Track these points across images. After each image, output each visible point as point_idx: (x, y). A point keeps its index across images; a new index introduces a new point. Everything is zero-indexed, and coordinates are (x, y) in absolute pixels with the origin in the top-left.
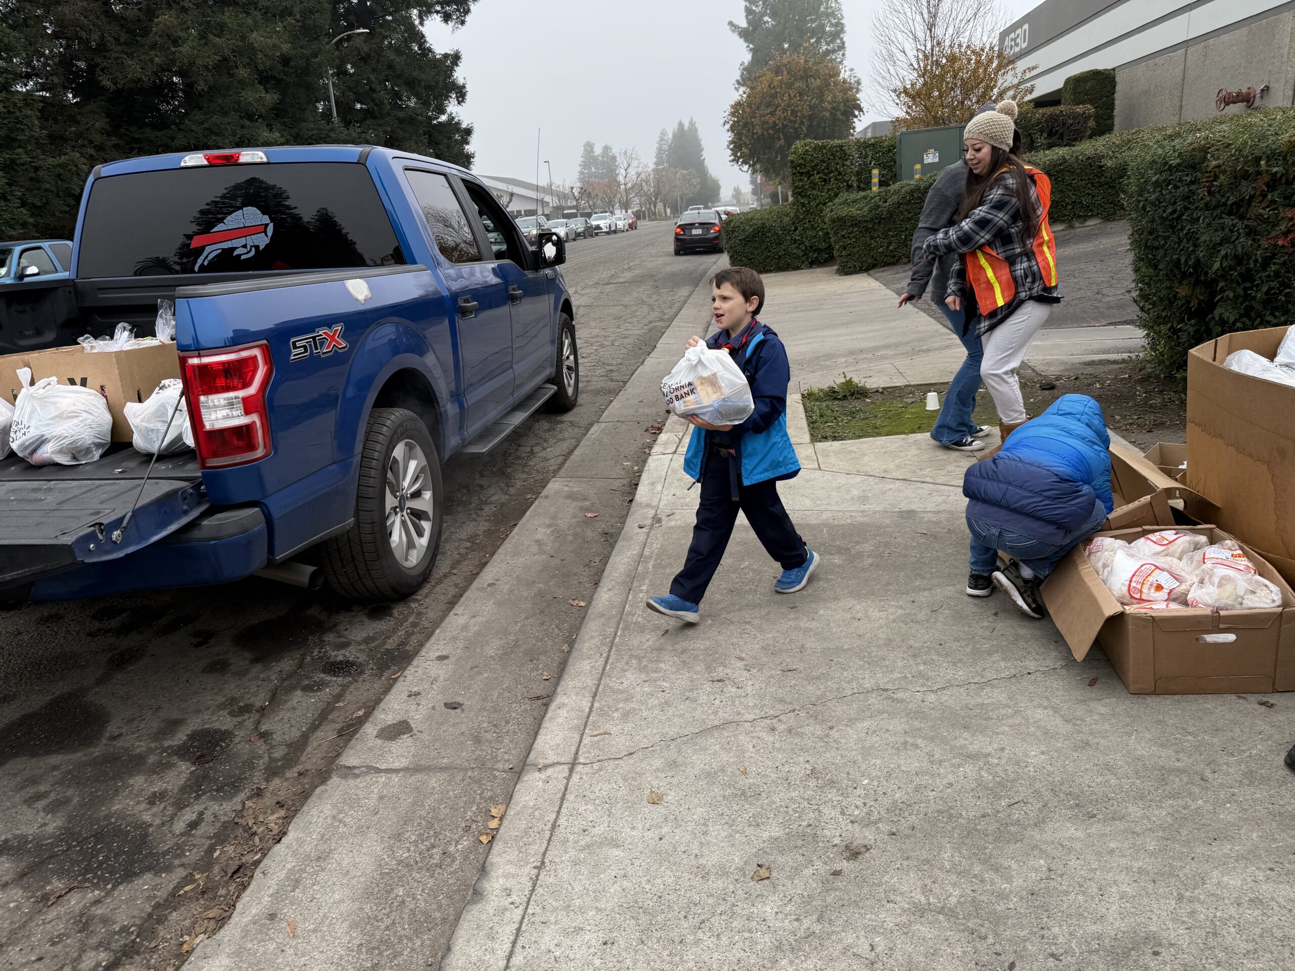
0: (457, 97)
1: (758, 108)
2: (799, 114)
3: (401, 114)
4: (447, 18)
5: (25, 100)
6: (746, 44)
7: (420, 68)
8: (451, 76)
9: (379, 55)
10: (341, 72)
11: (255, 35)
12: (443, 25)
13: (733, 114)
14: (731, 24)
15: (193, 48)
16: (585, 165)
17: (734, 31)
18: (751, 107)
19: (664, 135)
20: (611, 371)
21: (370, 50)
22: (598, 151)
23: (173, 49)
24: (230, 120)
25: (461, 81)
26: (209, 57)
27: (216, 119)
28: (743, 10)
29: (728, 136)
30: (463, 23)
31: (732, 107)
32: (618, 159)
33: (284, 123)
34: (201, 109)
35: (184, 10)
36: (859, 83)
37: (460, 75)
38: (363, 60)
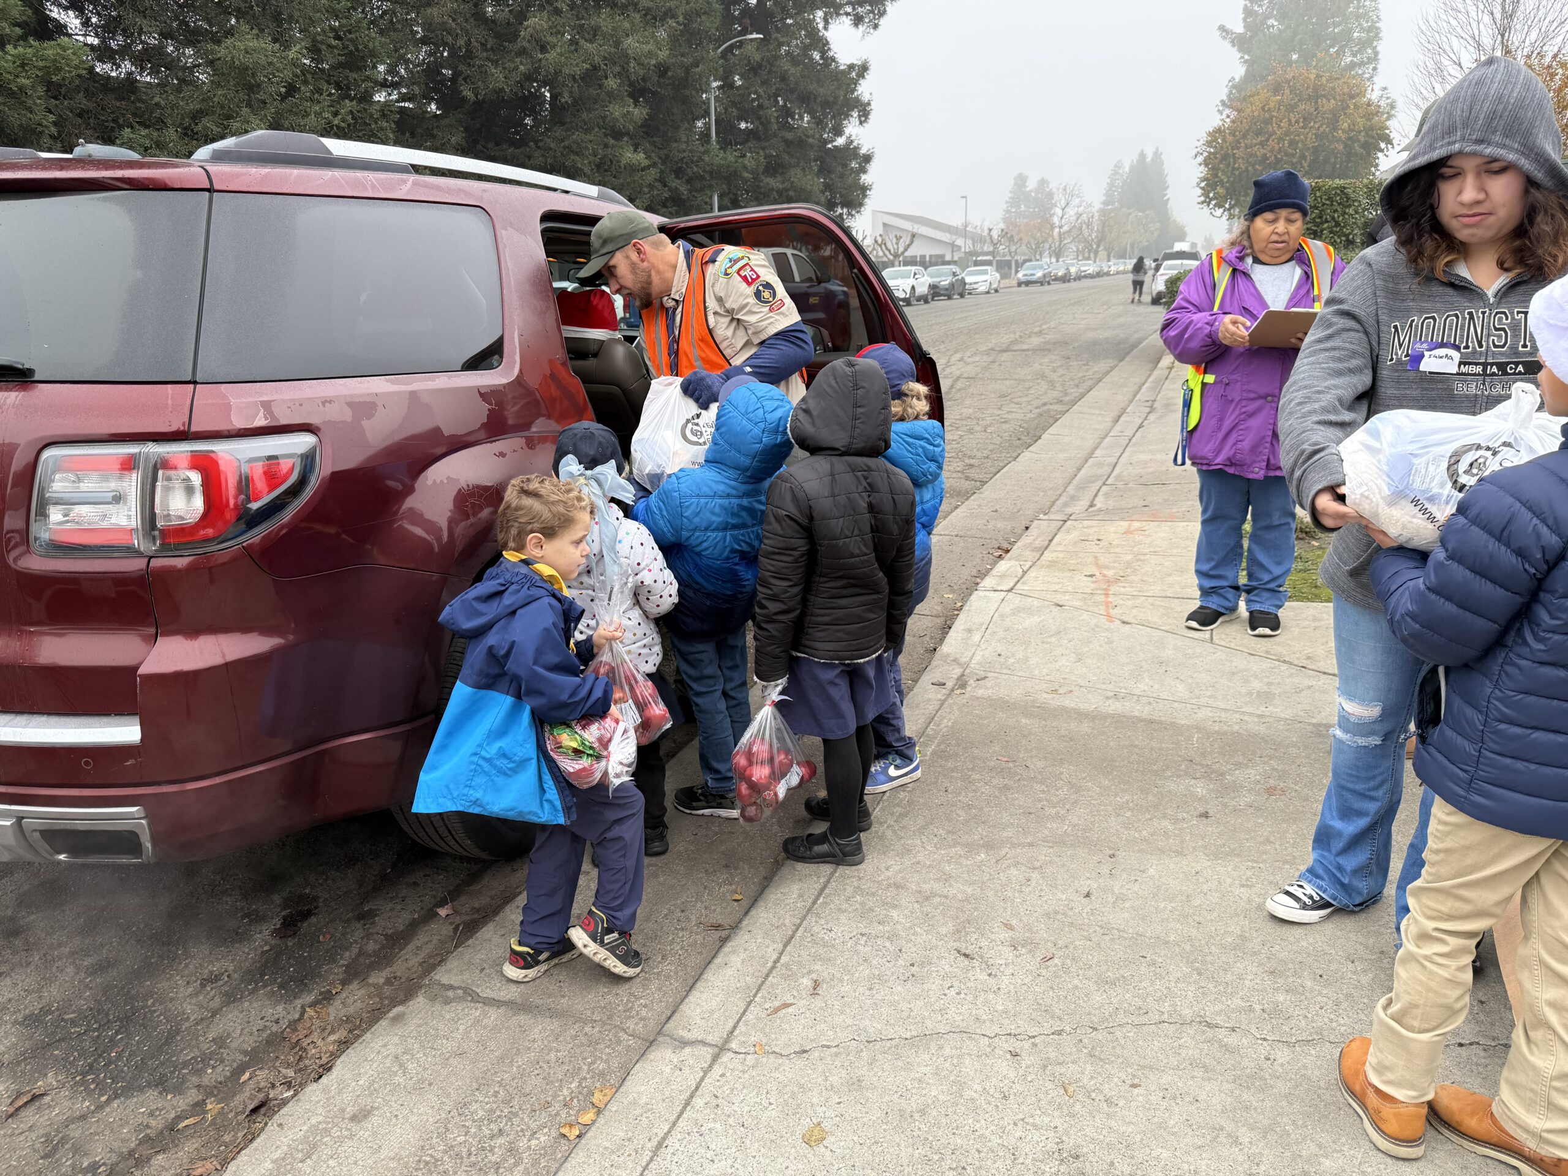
0: (859, 116)
1: (1244, 137)
2: (1300, 145)
3: (789, 136)
4: (858, 20)
5: (382, 111)
6: (1239, 55)
7: (819, 81)
8: (854, 90)
9: (772, 65)
10: (728, 85)
11: (630, 40)
12: (853, 29)
13: (1209, 144)
14: (1222, 28)
15: (561, 55)
16: (1014, 202)
17: (1224, 38)
18: (1234, 136)
19: (1119, 168)
20: (971, 466)
21: (762, 59)
22: (1031, 185)
23: (540, 56)
24: (591, 138)
25: (865, 98)
26: (577, 65)
27: (577, 136)
28: (1241, 10)
29: (1201, 171)
30: (876, 26)
31: (1210, 134)
32: (1056, 197)
33: (653, 144)
34: (563, 124)
35: (557, 12)
36: (1392, 106)
37: (865, 89)
38: (753, 70)
